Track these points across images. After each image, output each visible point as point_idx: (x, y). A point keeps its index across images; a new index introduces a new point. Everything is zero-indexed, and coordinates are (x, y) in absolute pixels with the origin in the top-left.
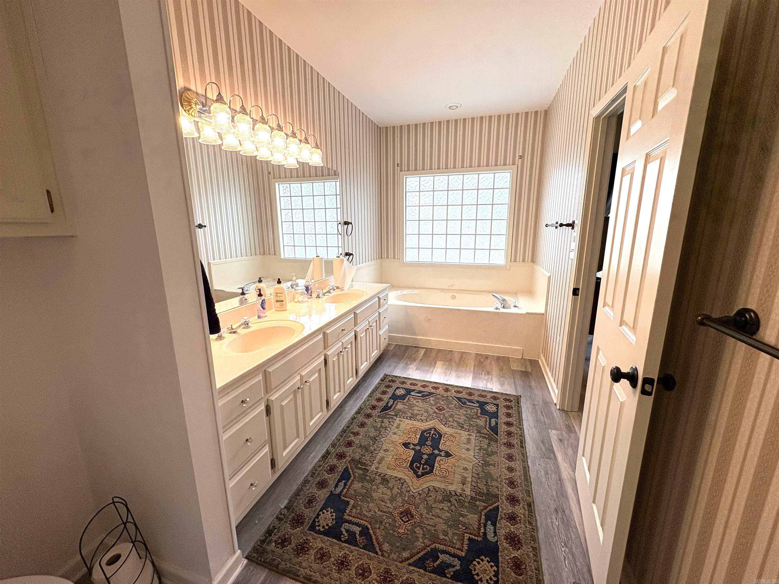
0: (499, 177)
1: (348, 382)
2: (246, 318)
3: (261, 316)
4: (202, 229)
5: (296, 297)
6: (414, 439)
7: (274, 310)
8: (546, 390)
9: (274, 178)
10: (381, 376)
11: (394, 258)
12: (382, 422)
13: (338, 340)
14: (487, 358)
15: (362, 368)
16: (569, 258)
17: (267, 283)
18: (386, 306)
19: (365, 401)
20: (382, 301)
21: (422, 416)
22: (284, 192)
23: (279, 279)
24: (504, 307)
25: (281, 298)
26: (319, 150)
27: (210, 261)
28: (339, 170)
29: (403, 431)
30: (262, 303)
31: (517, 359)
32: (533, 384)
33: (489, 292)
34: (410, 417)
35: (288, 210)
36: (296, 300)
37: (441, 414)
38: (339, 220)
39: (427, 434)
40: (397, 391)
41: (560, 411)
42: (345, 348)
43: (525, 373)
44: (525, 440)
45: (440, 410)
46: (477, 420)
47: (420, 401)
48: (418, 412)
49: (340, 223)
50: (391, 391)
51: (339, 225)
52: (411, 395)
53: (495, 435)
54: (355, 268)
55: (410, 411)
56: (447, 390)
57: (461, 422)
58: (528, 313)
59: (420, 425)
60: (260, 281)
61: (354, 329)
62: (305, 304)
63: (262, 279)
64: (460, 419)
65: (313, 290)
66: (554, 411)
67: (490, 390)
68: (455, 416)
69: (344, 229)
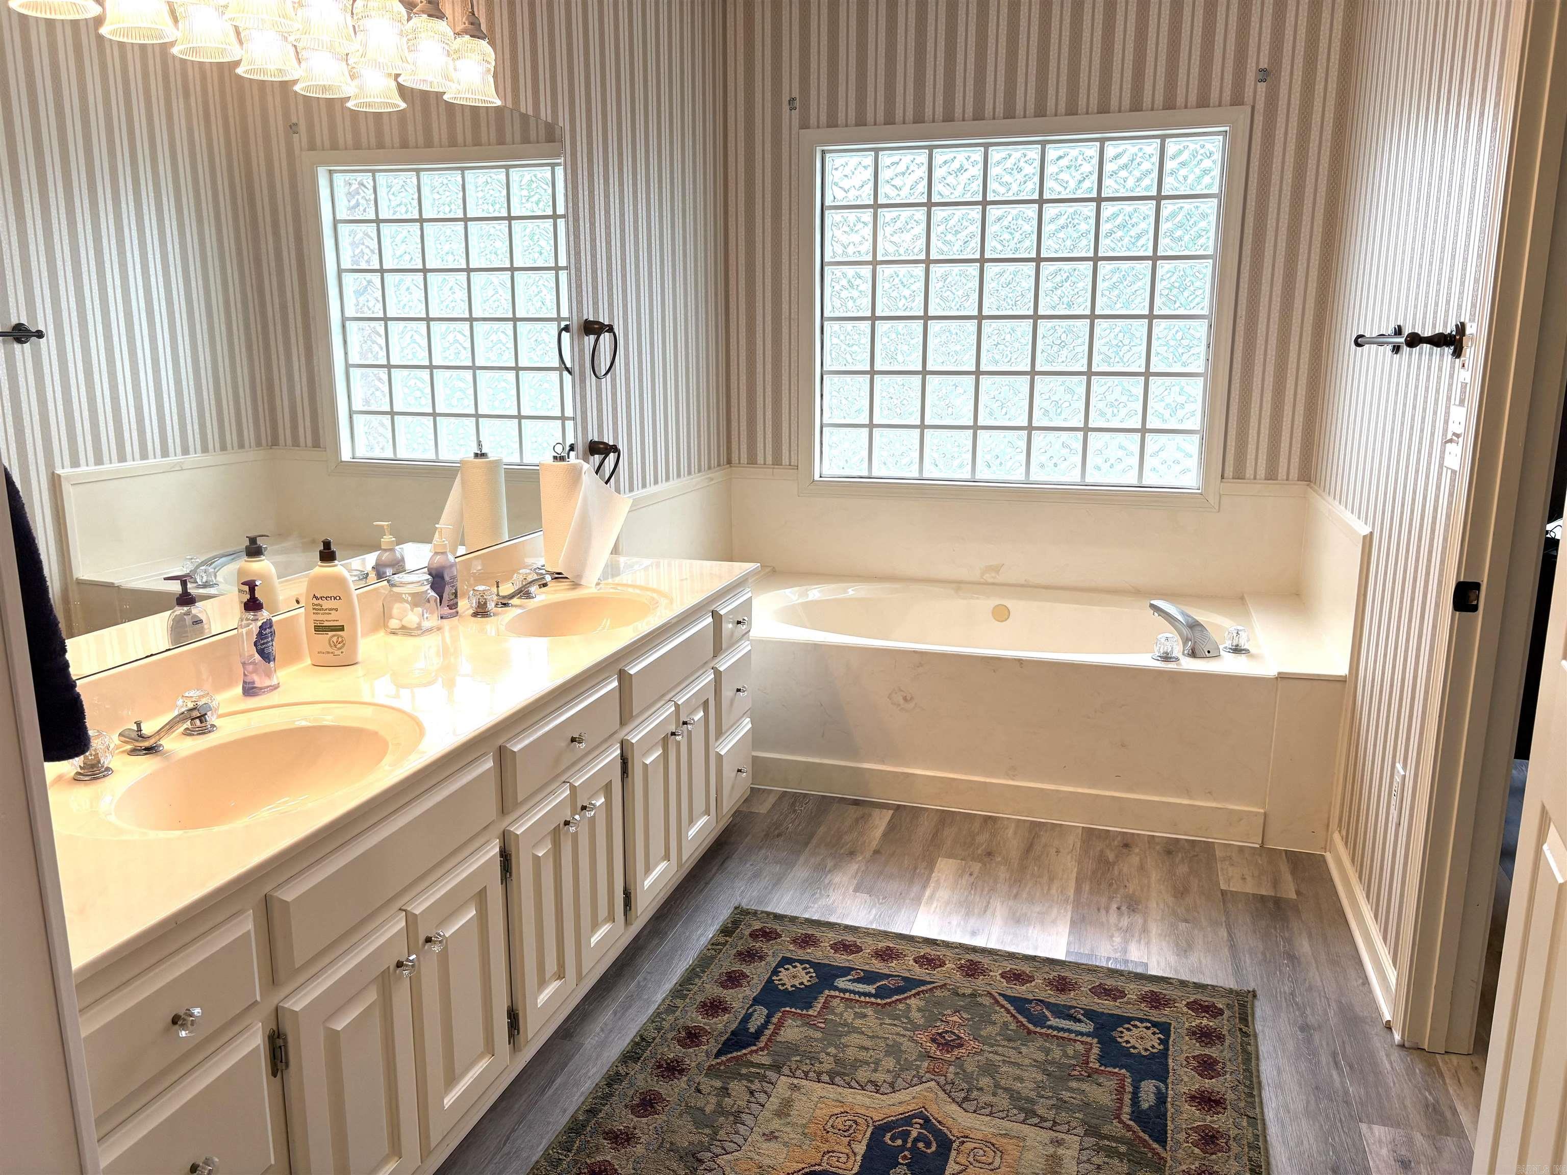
0: (1180, 152)
1: (594, 940)
2: (194, 693)
3: (257, 684)
4: (27, 346)
5: (395, 611)
6: (843, 1159)
7: (308, 662)
8: (1352, 973)
9: (312, 147)
10: (722, 914)
11: (777, 461)
12: (725, 1091)
13: (558, 776)
14: (1126, 846)
15: (647, 883)
16: (1441, 466)
17: (280, 558)
18: (744, 647)
19: (657, 1014)
20: (728, 626)
21: (875, 1070)
22: (353, 202)
23: (327, 544)
24: (1193, 654)
25: (334, 615)
26: (484, 44)
27: (59, 471)
28: (564, 121)
29: (805, 1126)
30: (260, 635)
31: (1241, 849)
32: (1304, 946)
33: (1138, 593)
34: (832, 1075)
35: (368, 276)
36: (394, 623)
37: (950, 1063)
38: (565, 313)
39: (893, 1139)
40: (783, 974)
41: (1403, 1053)
42: (584, 808)
43: (1271, 905)
44: (1268, 1163)
45: (947, 1046)
46: (1084, 1086)
47: (869, 1011)
48: (863, 1055)
49: (566, 329)
50: (758, 974)
51: (565, 336)
52: (836, 988)
53: (1155, 1146)
54: (624, 503)
55: (832, 1050)
56: (972, 969)
57: (1025, 1093)
58: (1283, 677)
59: (867, 1101)
60: (254, 550)
61: (621, 735)
62: (430, 642)
63: (260, 541)
64: (1020, 1079)
65: (461, 586)
66: (1382, 1053)
67: (1139, 970)
68: (1004, 1069)
69: (582, 351)
